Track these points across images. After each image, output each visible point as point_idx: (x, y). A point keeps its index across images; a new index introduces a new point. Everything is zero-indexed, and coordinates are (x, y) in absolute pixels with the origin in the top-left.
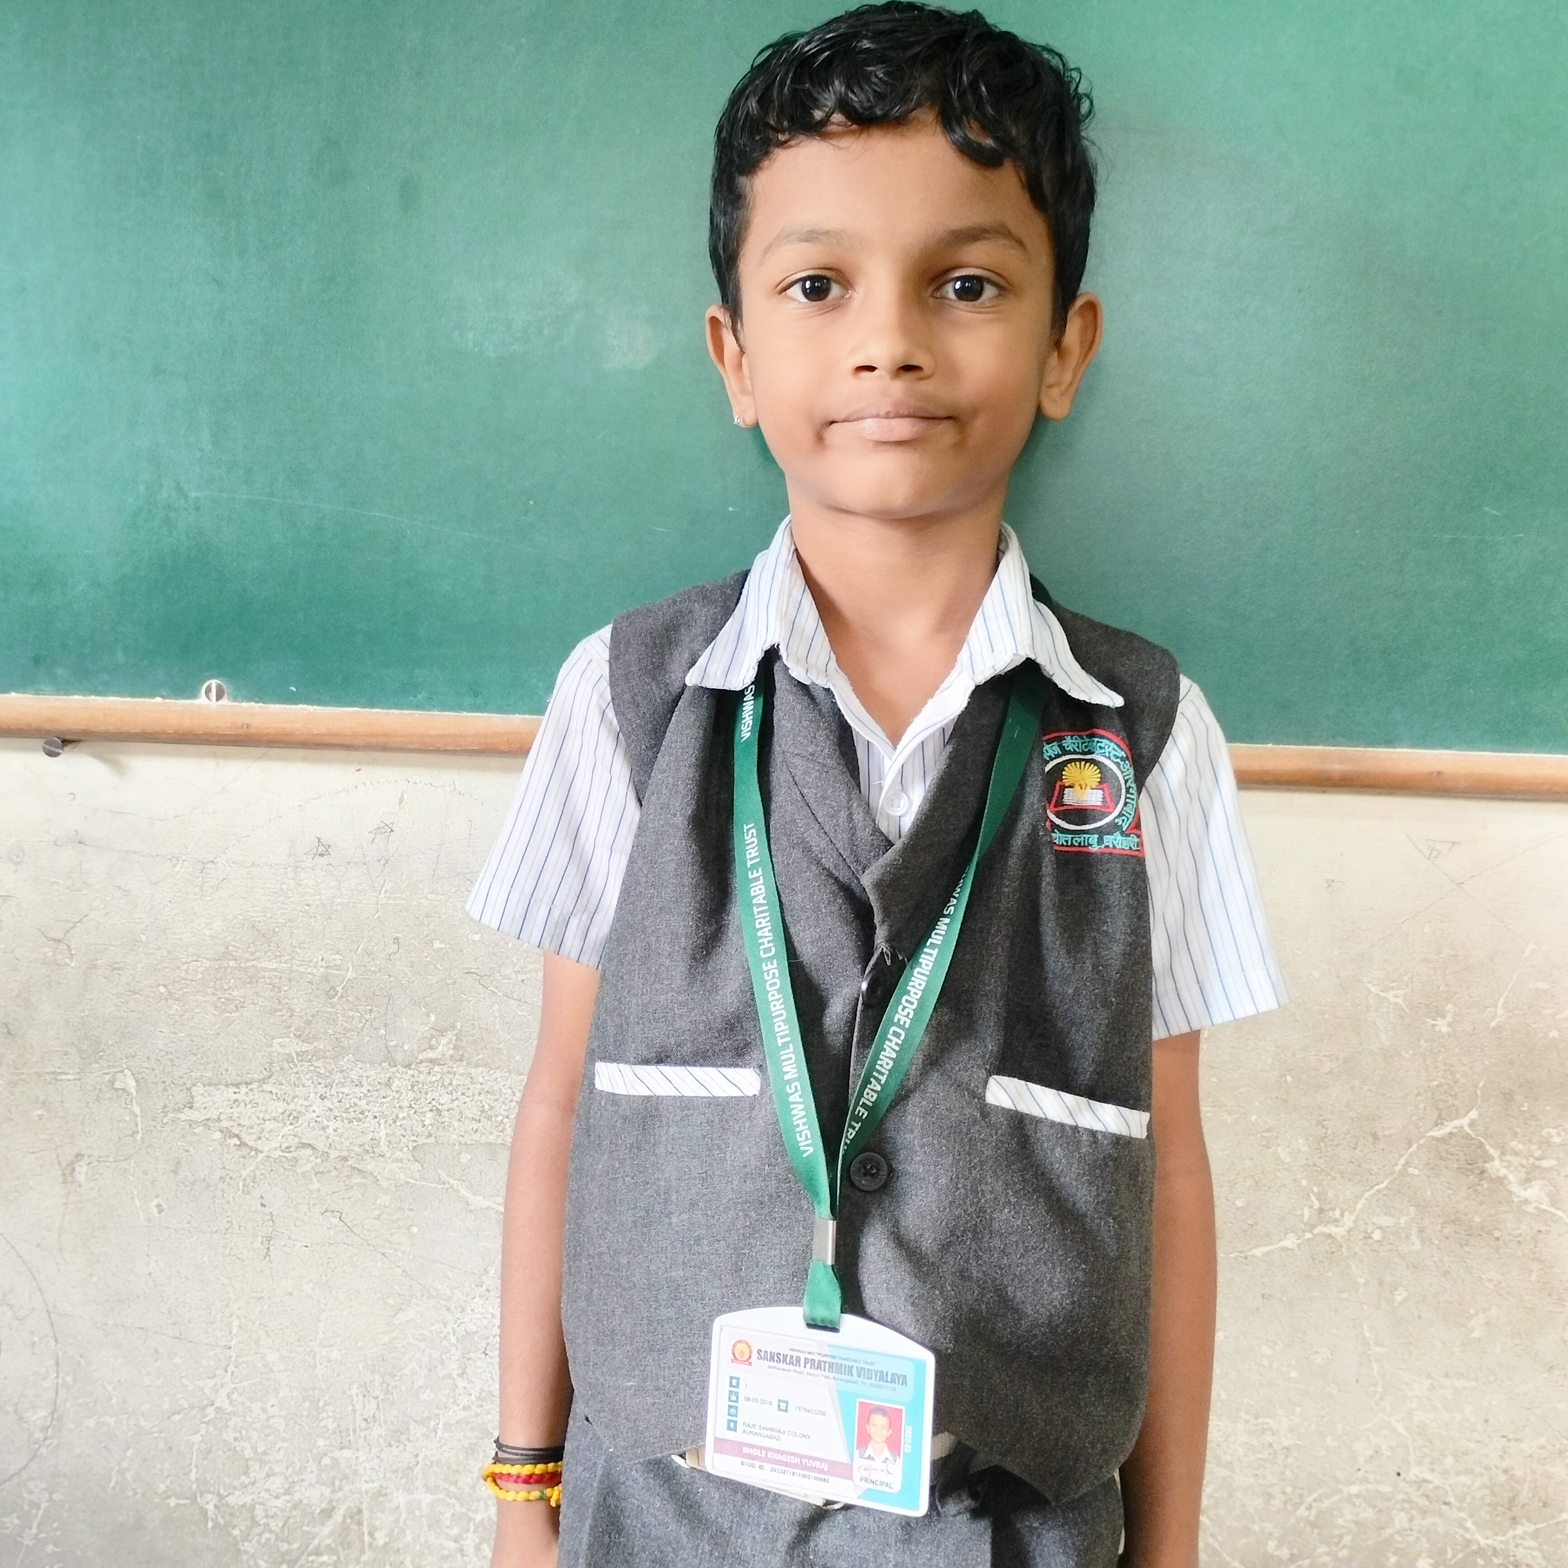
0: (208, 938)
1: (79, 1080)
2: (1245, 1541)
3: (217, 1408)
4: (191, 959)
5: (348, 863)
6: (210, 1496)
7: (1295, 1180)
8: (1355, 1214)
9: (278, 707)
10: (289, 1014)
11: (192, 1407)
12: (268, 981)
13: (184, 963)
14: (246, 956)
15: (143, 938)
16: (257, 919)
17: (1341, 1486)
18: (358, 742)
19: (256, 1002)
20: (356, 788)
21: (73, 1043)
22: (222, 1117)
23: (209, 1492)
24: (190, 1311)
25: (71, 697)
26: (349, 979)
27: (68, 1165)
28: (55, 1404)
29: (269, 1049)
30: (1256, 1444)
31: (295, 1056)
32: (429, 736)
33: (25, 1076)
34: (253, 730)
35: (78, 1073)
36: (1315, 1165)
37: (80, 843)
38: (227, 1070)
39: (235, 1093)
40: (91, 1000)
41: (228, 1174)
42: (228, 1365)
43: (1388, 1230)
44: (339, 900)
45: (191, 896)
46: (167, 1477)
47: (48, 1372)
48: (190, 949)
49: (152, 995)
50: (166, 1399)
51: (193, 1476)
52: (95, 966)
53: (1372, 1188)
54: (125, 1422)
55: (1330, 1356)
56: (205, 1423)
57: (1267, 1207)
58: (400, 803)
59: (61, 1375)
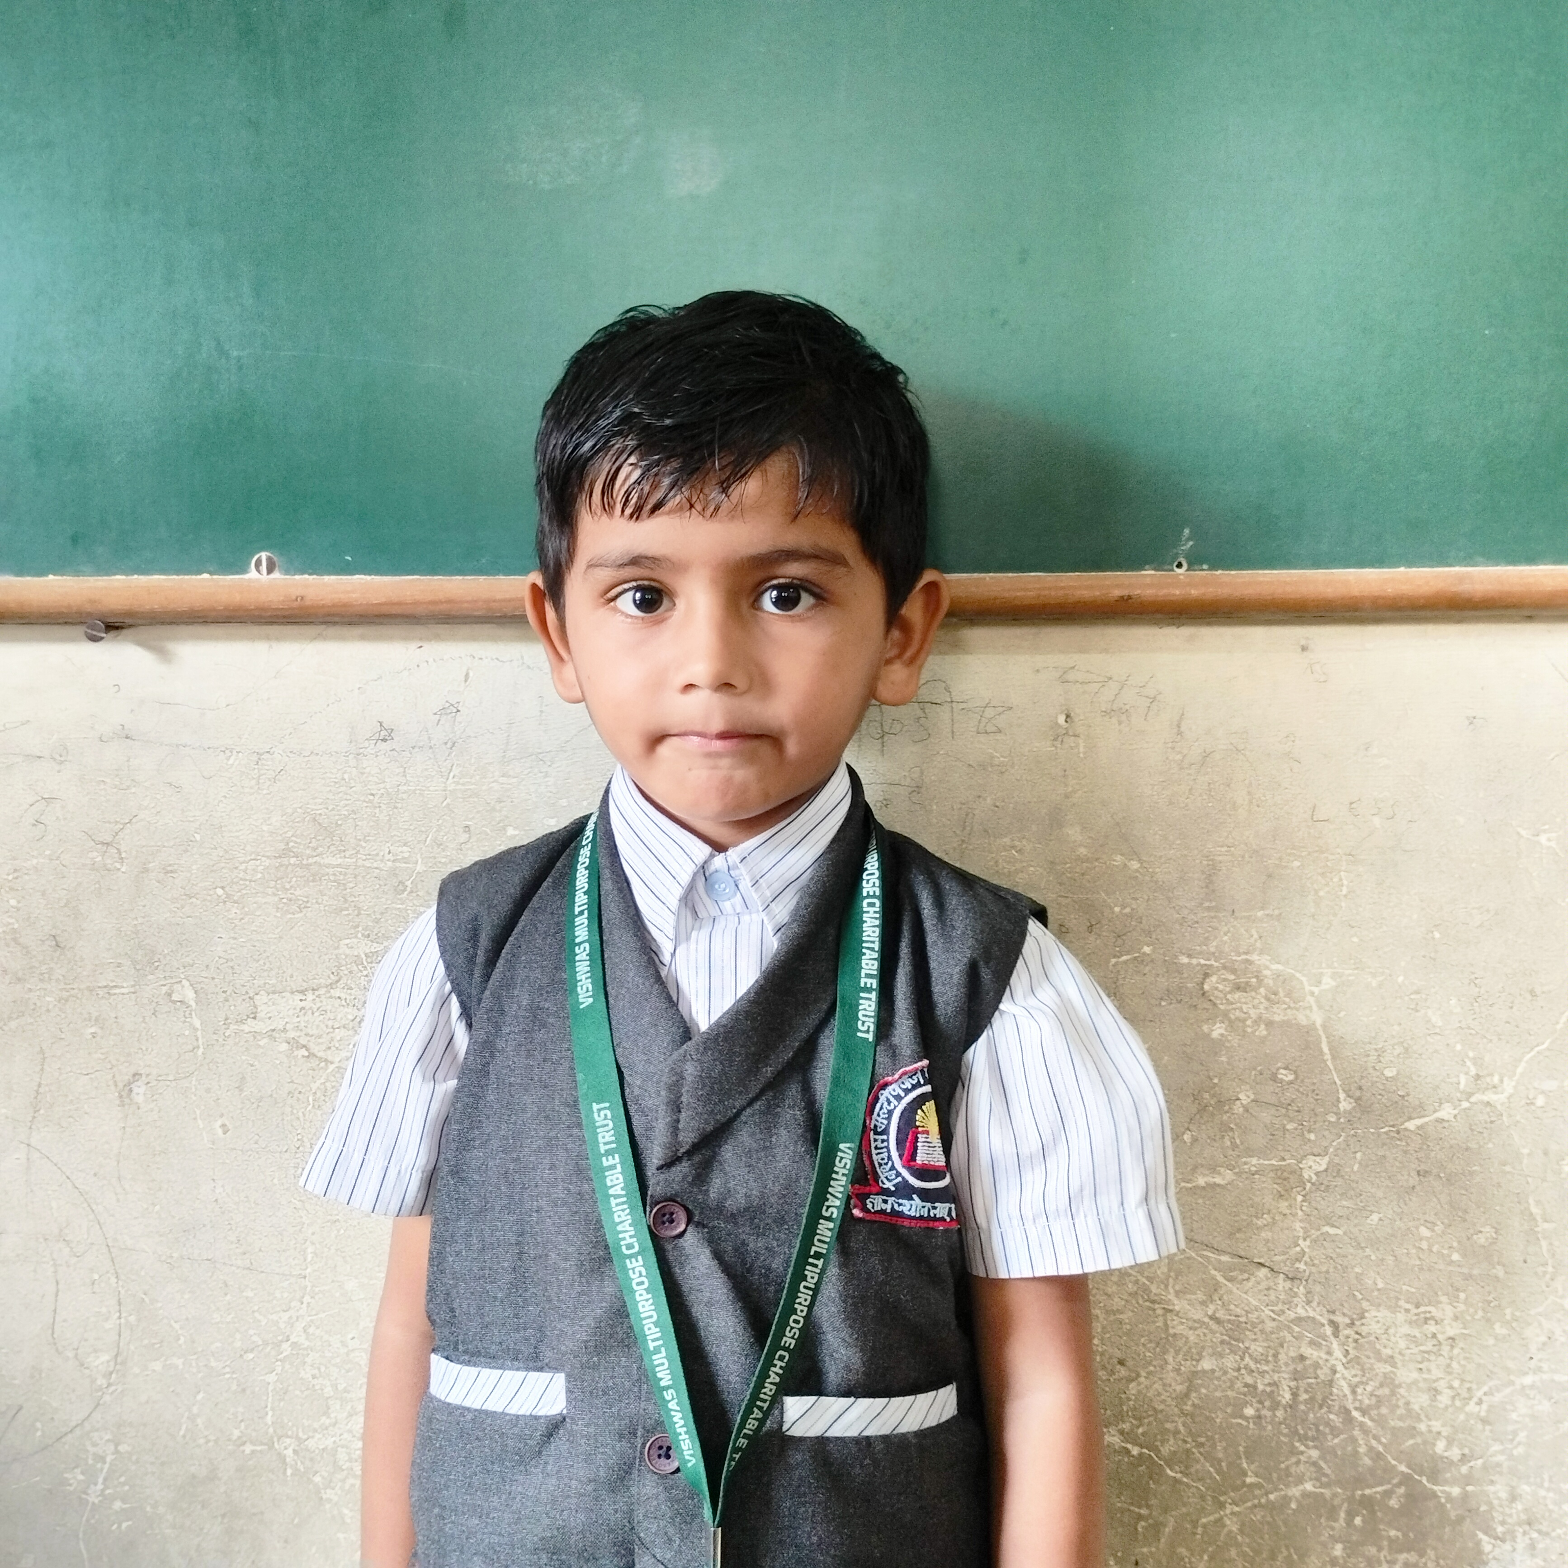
0: (267, 835)
1: (134, 993)
2: (1411, 1442)
3: (292, 1343)
4: (249, 858)
5: (413, 748)
6: (288, 1441)
7: (1448, 1045)
8: (1515, 1078)
9: (333, 577)
10: (356, 912)
11: (266, 1343)
12: (332, 878)
13: (241, 863)
14: (308, 852)
15: (198, 837)
16: (318, 812)
17: (1512, 1377)
18: (420, 610)
19: (320, 901)
20: (418, 666)
21: (127, 954)
22: (288, 1027)
23: (288, 1437)
24: (260, 1239)
25: (113, 577)
26: (419, 873)
27: (125, 1086)
28: (118, 1347)
29: (337, 951)
30: (1418, 1335)
31: (363, 956)
32: (494, 601)
33: (76, 991)
34: (308, 603)
35: (133, 986)
36: (1469, 1028)
37: (127, 738)
38: (292, 976)
39: (301, 1000)
40: (144, 906)
41: (296, 1089)
42: (303, 1297)
43: (1551, 1094)
44: (405, 788)
45: (247, 790)
46: (242, 1421)
47: (109, 1312)
48: (248, 848)
49: (209, 898)
50: (238, 1336)
51: (269, 1419)
52: (147, 870)
53: (1532, 1049)
54: (194, 1364)
55: (1494, 1235)
56: (280, 1360)
57: (1419, 1076)
58: (466, 681)
59: (123, 1315)
